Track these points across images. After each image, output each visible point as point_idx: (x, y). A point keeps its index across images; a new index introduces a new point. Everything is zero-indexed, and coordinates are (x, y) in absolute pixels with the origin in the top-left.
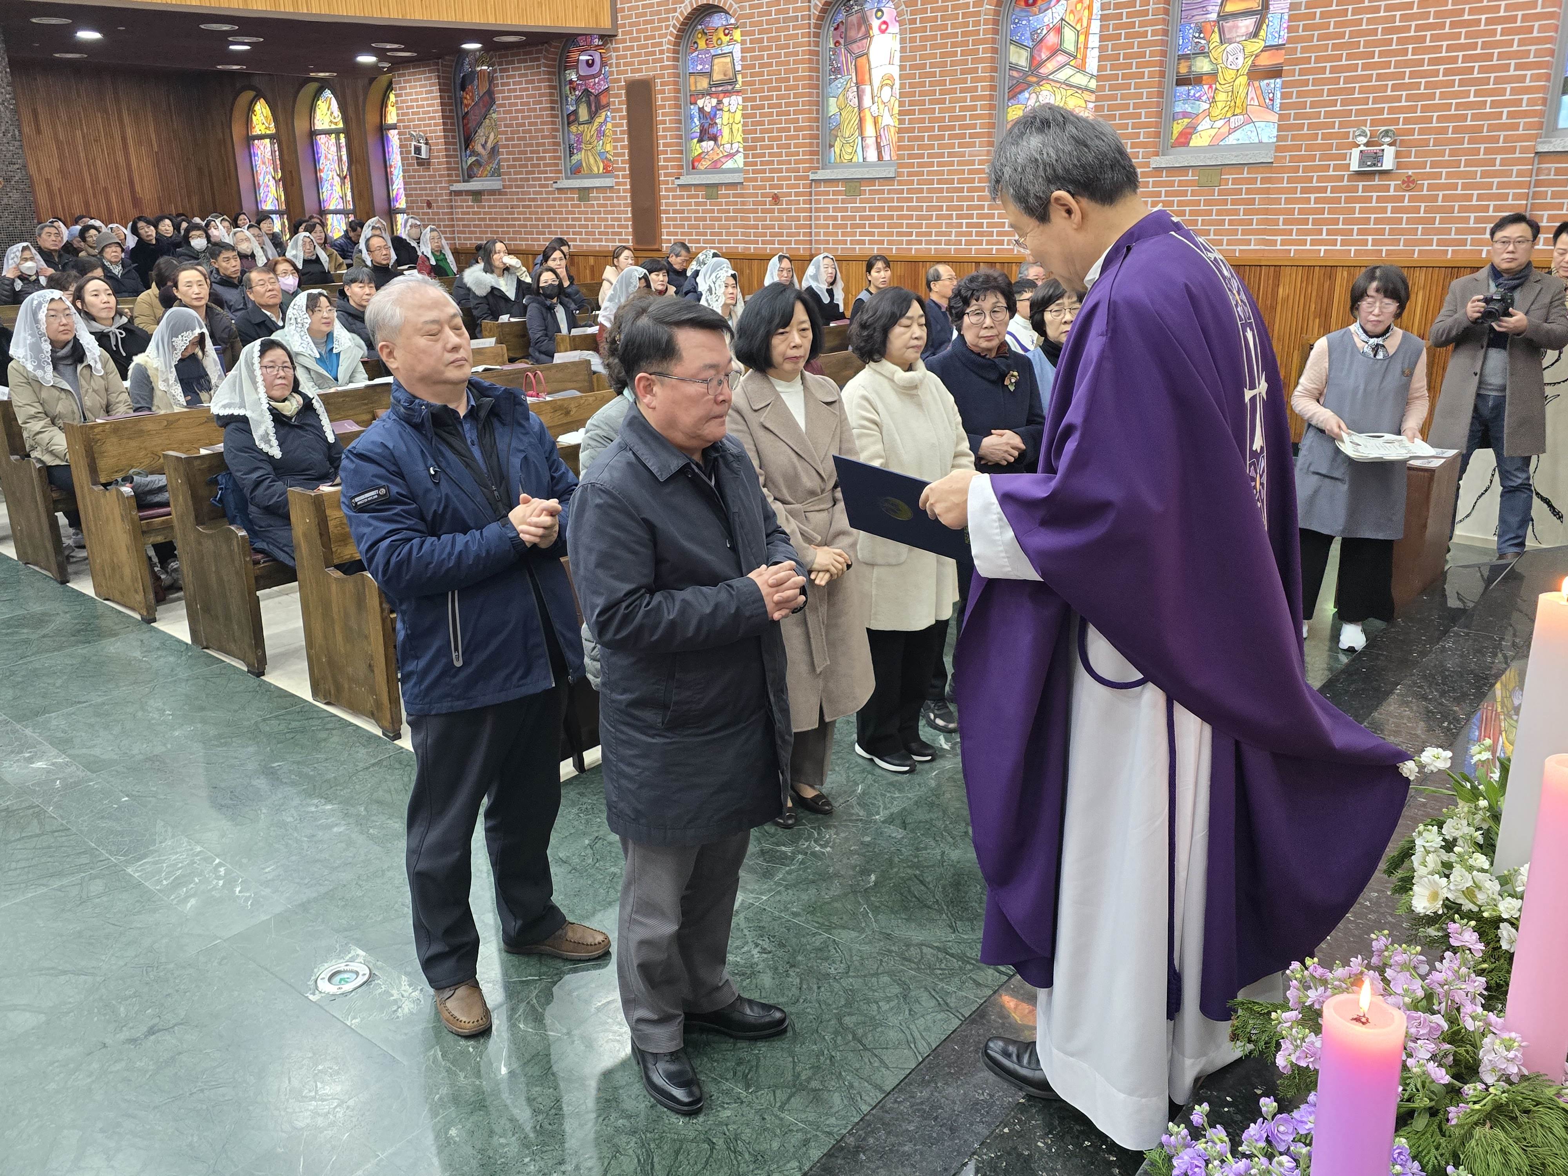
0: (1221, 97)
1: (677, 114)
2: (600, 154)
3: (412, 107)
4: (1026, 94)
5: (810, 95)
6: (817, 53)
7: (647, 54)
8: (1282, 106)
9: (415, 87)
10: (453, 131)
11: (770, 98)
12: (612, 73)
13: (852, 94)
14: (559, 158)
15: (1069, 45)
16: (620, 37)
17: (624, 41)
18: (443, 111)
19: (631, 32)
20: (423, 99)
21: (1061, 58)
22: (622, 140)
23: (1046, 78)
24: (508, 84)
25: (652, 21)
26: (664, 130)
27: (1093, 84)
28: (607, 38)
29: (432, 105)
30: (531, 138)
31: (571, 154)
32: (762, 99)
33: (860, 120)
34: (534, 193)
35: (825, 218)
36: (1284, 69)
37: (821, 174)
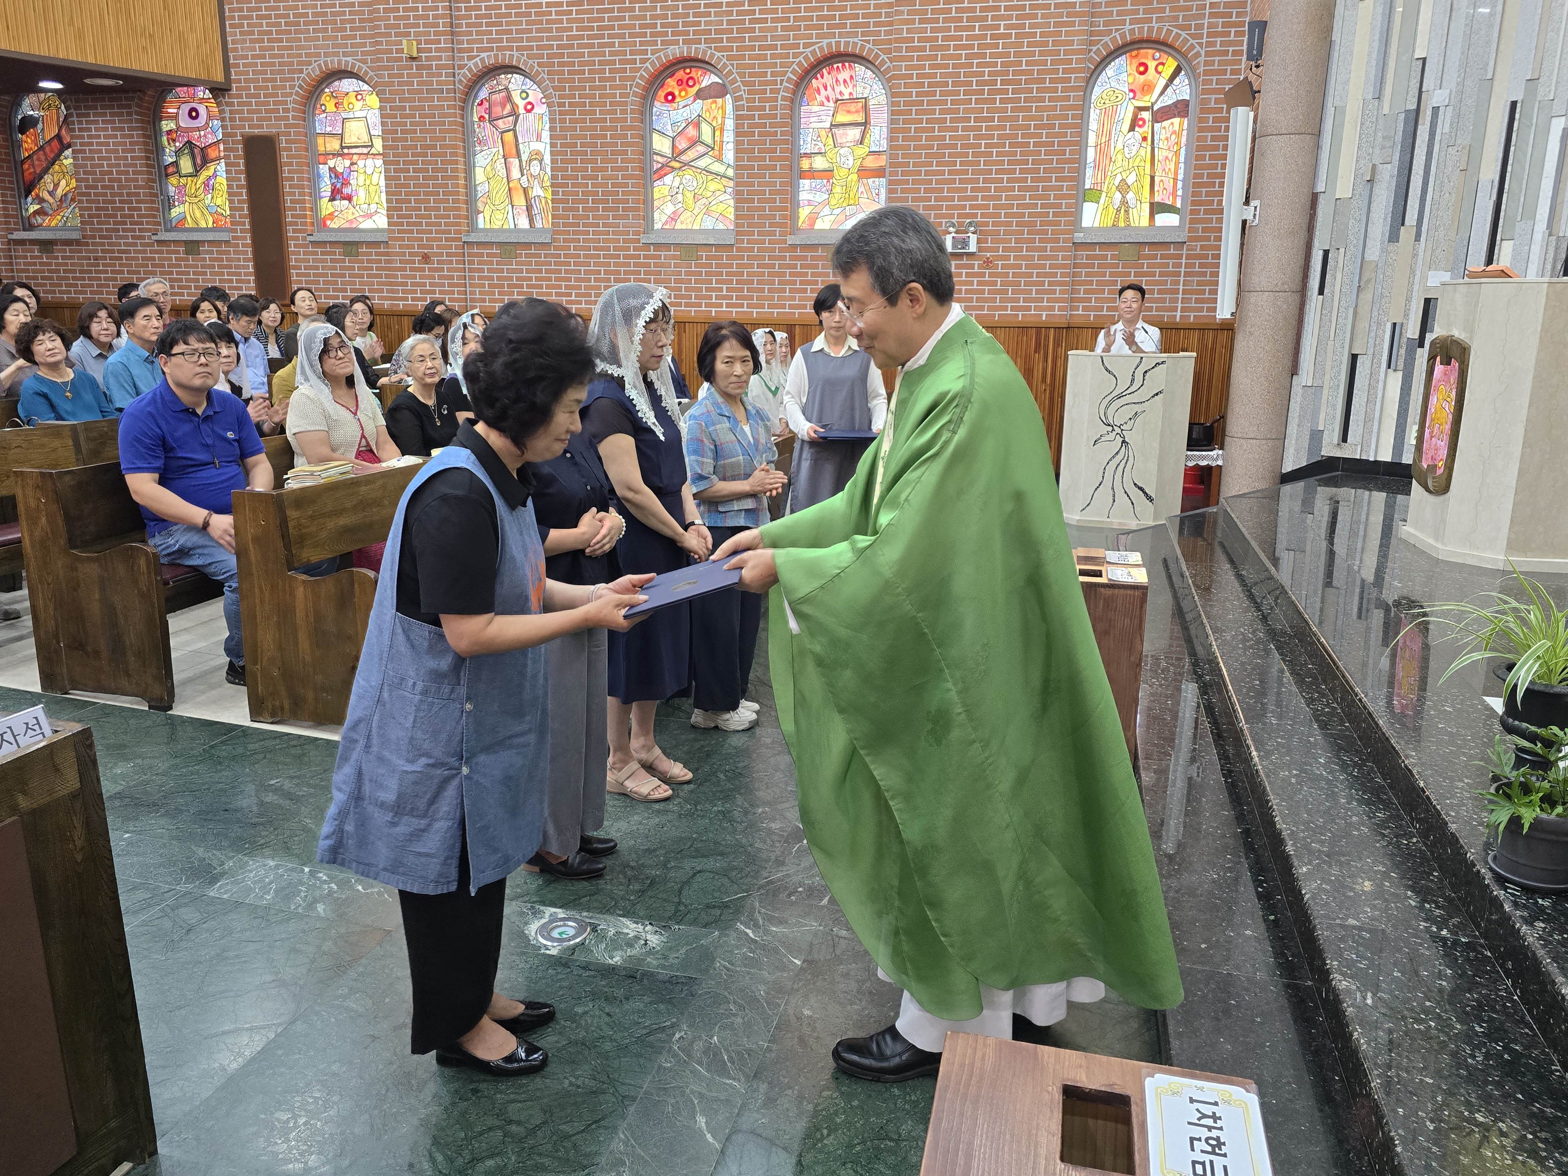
0: (837, 190)
1: (308, 172)
2: (208, 208)
4: (670, 177)
5: (457, 162)
6: (463, 125)
7: (268, 111)
11: (415, 163)
12: (224, 127)
13: (500, 165)
14: (158, 210)
15: (707, 138)
16: (234, 91)
17: (240, 96)
19: (248, 89)
21: (701, 149)
22: (240, 194)
23: (688, 165)
24: (89, 130)
25: (274, 80)
26: (291, 186)
27: (731, 172)
28: (218, 92)
30: (120, 187)
31: (171, 206)
32: (405, 163)
33: (510, 189)
34: (126, 244)
35: (480, 278)
36: (888, 170)
37: (472, 238)
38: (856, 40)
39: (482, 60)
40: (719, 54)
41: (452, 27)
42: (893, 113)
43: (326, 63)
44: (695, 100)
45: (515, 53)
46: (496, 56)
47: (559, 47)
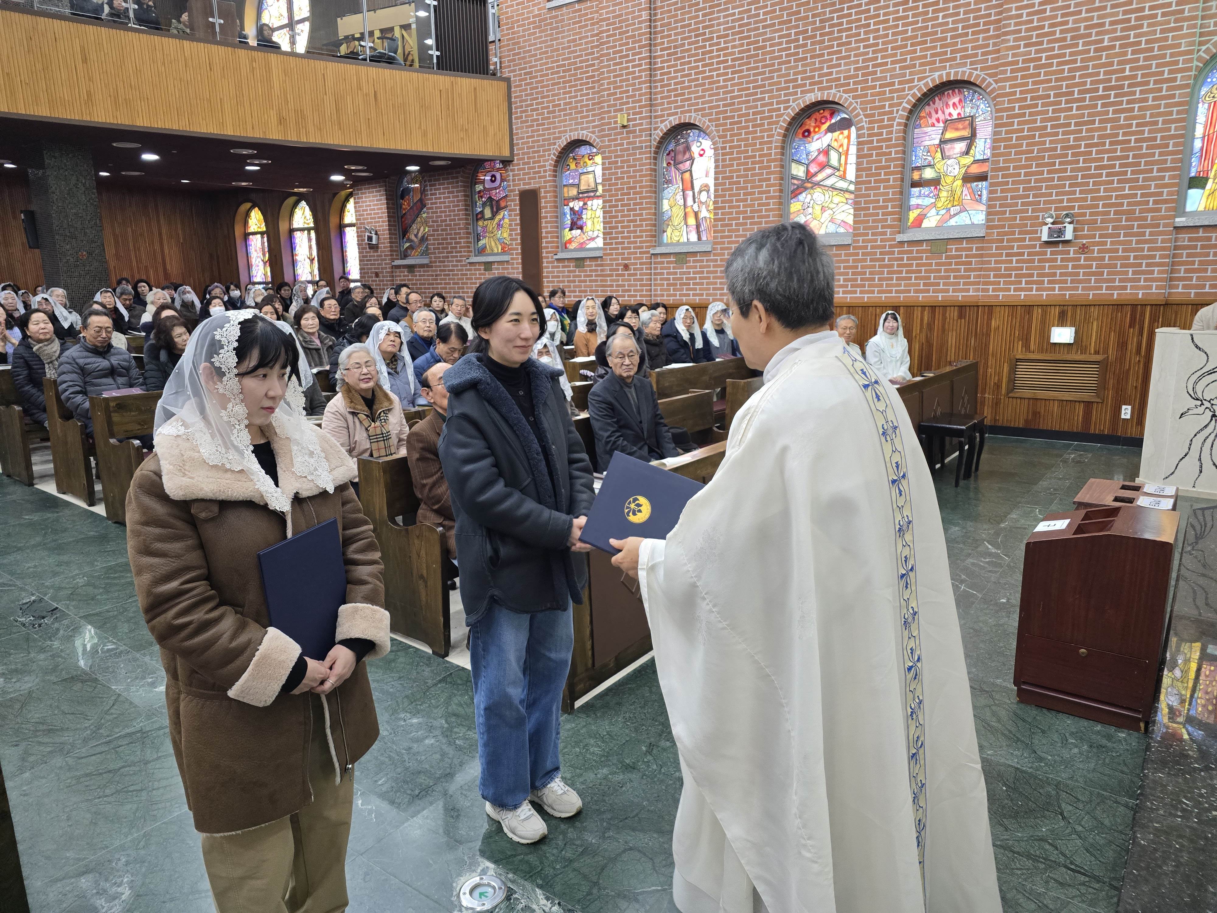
0: (944, 194)
1: (557, 212)
2: (499, 240)
3: (367, 210)
4: (804, 195)
5: (650, 197)
6: (655, 170)
7: (534, 173)
8: (989, 199)
9: (369, 197)
10: (395, 226)
11: (623, 200)
12: (509, 186)
13: (679, 197)
14: (471, 243)
15: (834, 161)
16: (515, 162)
17: (519, 164)
18: (388, 212)
19: (523, 159)
20: (374, 205)
21: (829, 171)
22: (516, 230)
23: (818, 184)
24: (435, 194)
25: (539, 151)
26: (546, 223)
27: (852, 187)
28: (506, 162)
29: (381, 209)
30: (450, 230)
31: (479, 240)
32: (616, 200)
33: (685, 214)
34: (453, 266)
35: (661, 279)
36: (989, 174)
37: (658, 250)
38: (964, 69)
39: (670, 122)
40: (846, 95)
41: (651, 100)
42: (996, 126)
43: (570, 136)
44: (826, 133)
45: (693, 114)
46: (680, 118)
47: (724, 105)
